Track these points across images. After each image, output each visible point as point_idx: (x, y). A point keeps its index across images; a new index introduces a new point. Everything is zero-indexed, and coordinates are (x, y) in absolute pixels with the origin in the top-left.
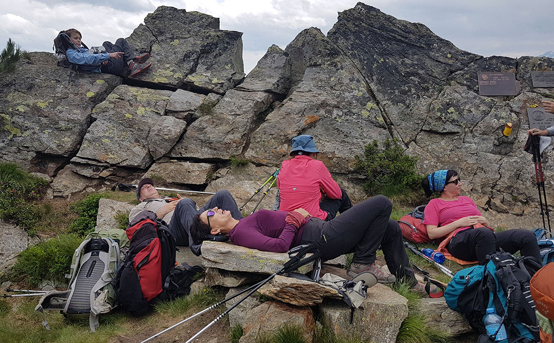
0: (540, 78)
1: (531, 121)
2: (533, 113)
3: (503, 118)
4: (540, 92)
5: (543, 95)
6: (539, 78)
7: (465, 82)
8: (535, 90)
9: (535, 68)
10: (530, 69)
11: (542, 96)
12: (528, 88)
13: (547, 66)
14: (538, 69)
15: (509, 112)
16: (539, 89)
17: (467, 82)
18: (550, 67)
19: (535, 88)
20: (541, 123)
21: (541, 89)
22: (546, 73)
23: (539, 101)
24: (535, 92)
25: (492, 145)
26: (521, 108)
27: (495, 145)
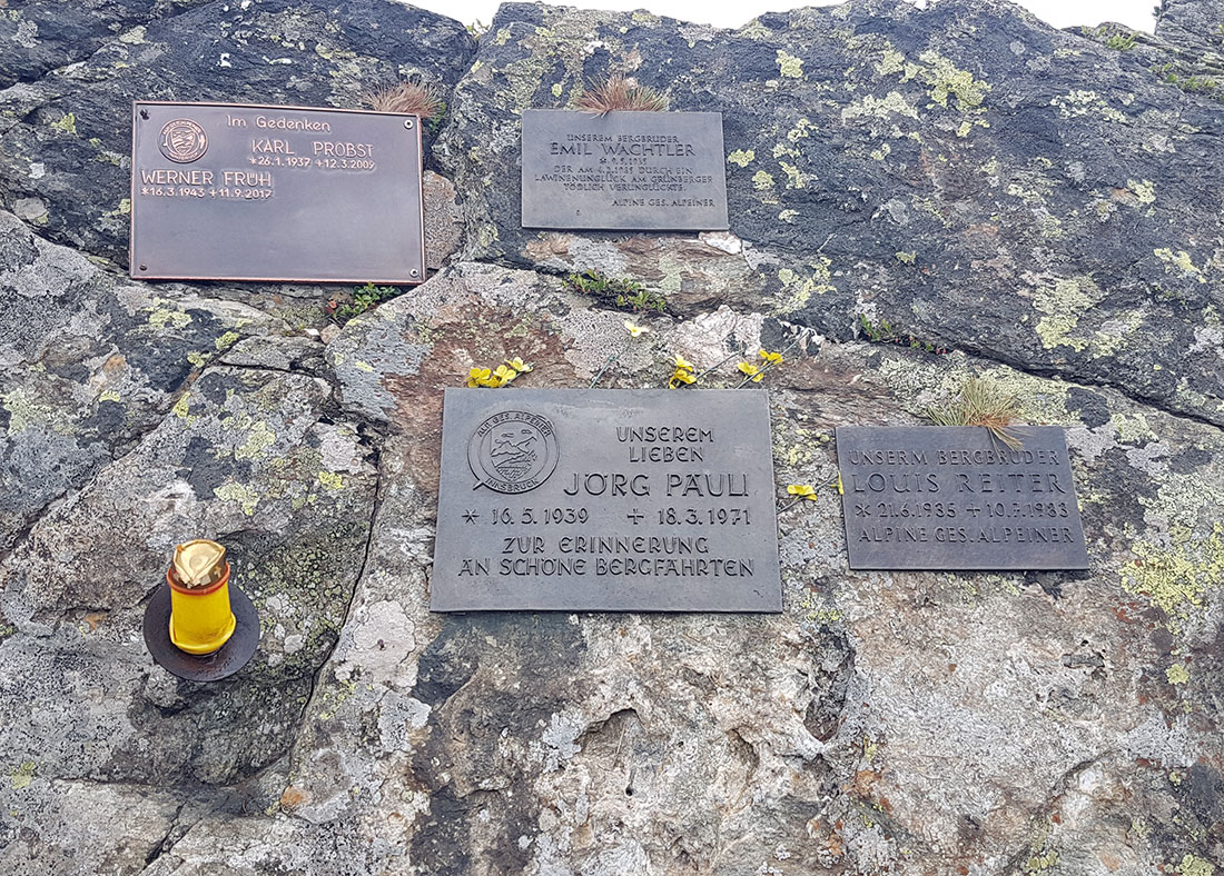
0: (578, 163)
1: (456, 498)
2: (483, 431)
3: (244, 471)
4: (559, 263)
5: (578, 291)
6: (567, 159)
7: (38, 171)
8: (531, 249)
9: (557, 89)
10: (522, 90)
11: (569, 299)
12: (486, 236)
13: (641, 74)
14: (577, 91)
15: (304, 421)
16: (561, 241)
17: (53, 168)
18: (661, 83)
19: (533, 231)
20: (517, 515)
21: (574, 244)
22: (626, 123)
23: (544, 331)
24: (527, 265)
25: (122, 704)
26: (407, 388)
27: (149, 704)
